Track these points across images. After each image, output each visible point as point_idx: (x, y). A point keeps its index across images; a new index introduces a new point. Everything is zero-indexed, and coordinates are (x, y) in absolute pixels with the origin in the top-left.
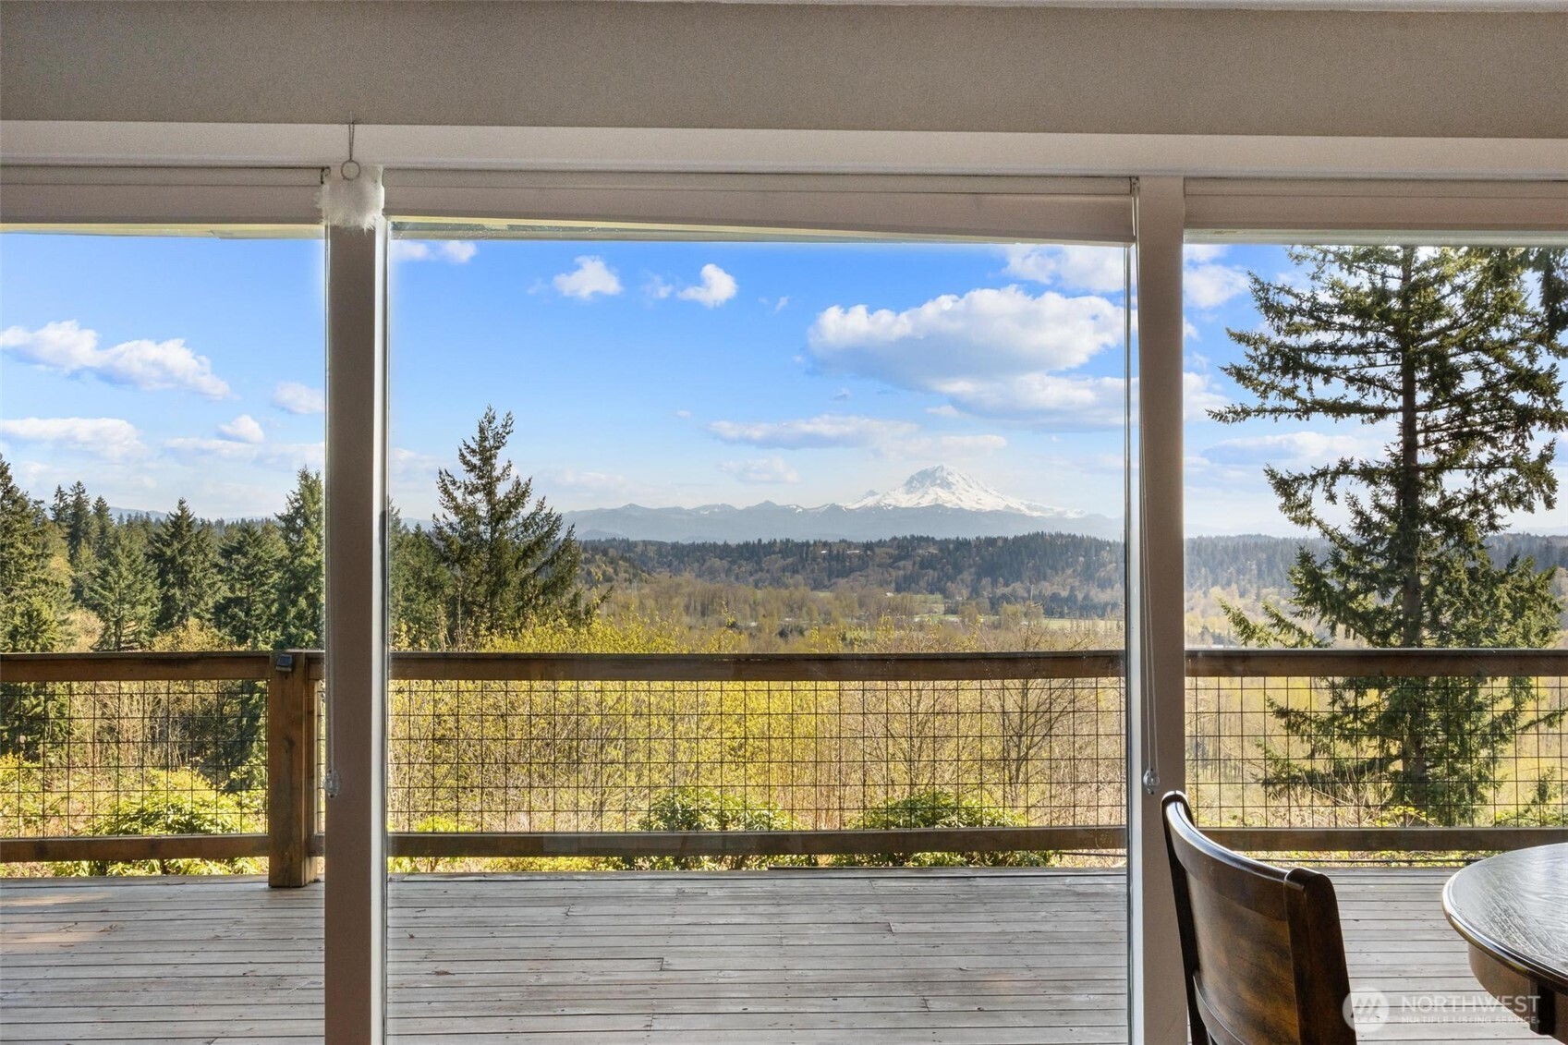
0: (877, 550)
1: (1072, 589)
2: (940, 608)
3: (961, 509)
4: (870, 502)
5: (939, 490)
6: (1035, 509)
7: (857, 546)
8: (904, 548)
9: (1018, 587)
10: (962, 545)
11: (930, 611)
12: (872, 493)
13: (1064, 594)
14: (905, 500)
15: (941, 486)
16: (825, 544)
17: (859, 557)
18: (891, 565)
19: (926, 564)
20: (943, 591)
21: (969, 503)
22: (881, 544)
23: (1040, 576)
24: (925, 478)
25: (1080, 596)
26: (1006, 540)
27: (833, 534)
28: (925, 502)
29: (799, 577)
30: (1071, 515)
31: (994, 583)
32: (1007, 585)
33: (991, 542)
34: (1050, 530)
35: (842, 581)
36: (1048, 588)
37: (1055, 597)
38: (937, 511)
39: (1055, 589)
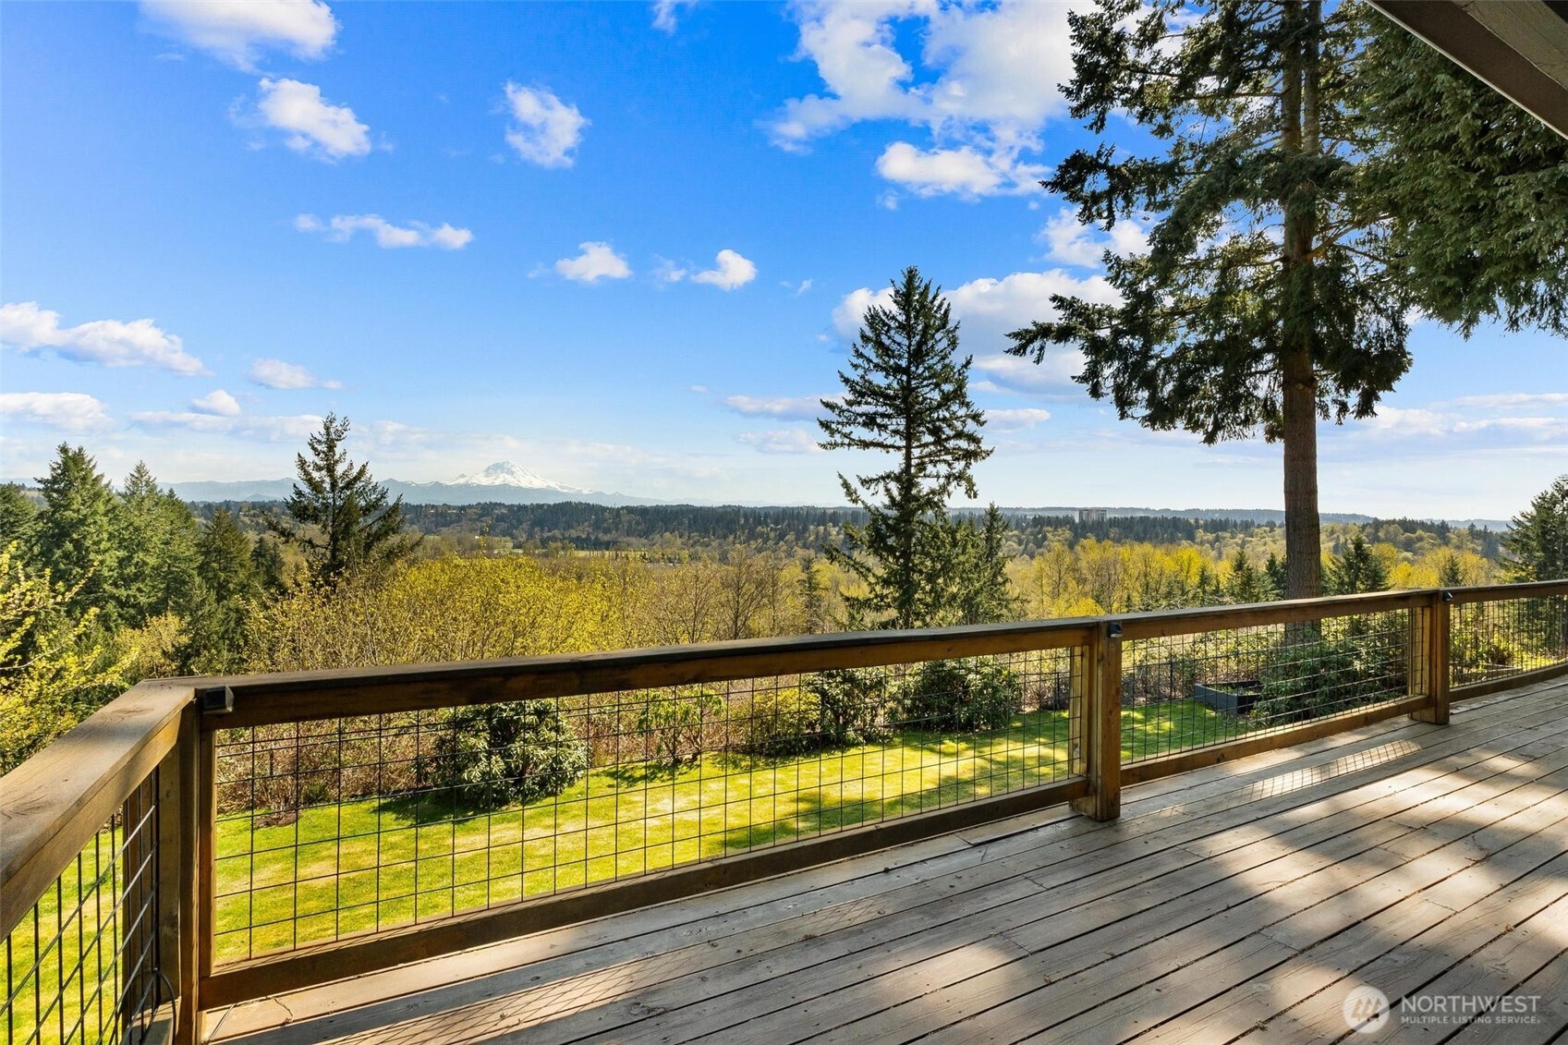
0: (468, 511)
1: (588, 533)
2: (511, 545)
3: (520, 487)
4: (462, 481)
5: (507, 476)
6: (564, 488)
7: (454, 508)
8: (486, 509)
9: (557, 533)
10: (522, 508)
11: (504, 547)
12: (463, 476)
13: (584, 536)
14: (485, 481)
15: (507, 473)
16: (433, 506)
17: (456, 515)
18: (477, 519)
19: (500, 519)
20: (512, 536)
21: (524, 484)
22: (470, 506)
23: (569, 526)
24: (498, 467)
25: (593, 538)
26: (549, 506)
27: (439, 500)
28: (497, 483)
29: (415, 527)
30: (585, 492)
31: (542, 530)
32: (549, 531)
33: (540, 506)
34: (575, 500)
35: (444, 530)
36: (574, 533)
37: (578, 538)
38: (505, 488)
39: (579, 534)
